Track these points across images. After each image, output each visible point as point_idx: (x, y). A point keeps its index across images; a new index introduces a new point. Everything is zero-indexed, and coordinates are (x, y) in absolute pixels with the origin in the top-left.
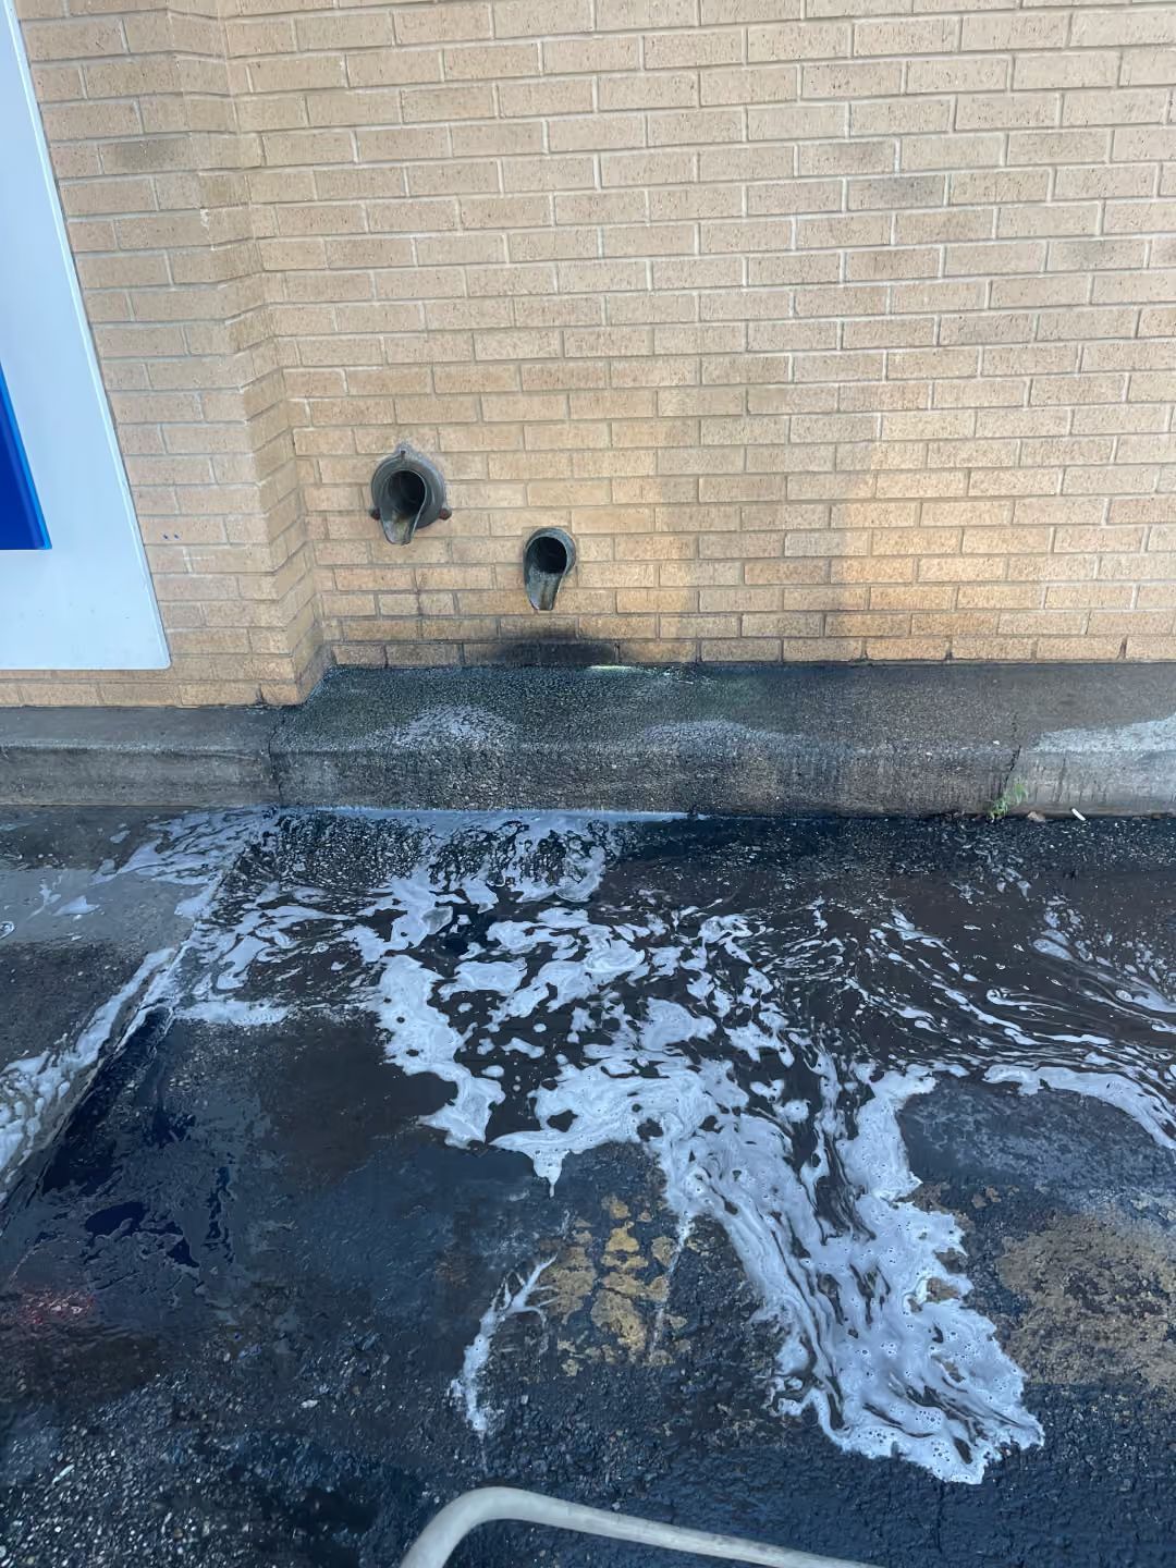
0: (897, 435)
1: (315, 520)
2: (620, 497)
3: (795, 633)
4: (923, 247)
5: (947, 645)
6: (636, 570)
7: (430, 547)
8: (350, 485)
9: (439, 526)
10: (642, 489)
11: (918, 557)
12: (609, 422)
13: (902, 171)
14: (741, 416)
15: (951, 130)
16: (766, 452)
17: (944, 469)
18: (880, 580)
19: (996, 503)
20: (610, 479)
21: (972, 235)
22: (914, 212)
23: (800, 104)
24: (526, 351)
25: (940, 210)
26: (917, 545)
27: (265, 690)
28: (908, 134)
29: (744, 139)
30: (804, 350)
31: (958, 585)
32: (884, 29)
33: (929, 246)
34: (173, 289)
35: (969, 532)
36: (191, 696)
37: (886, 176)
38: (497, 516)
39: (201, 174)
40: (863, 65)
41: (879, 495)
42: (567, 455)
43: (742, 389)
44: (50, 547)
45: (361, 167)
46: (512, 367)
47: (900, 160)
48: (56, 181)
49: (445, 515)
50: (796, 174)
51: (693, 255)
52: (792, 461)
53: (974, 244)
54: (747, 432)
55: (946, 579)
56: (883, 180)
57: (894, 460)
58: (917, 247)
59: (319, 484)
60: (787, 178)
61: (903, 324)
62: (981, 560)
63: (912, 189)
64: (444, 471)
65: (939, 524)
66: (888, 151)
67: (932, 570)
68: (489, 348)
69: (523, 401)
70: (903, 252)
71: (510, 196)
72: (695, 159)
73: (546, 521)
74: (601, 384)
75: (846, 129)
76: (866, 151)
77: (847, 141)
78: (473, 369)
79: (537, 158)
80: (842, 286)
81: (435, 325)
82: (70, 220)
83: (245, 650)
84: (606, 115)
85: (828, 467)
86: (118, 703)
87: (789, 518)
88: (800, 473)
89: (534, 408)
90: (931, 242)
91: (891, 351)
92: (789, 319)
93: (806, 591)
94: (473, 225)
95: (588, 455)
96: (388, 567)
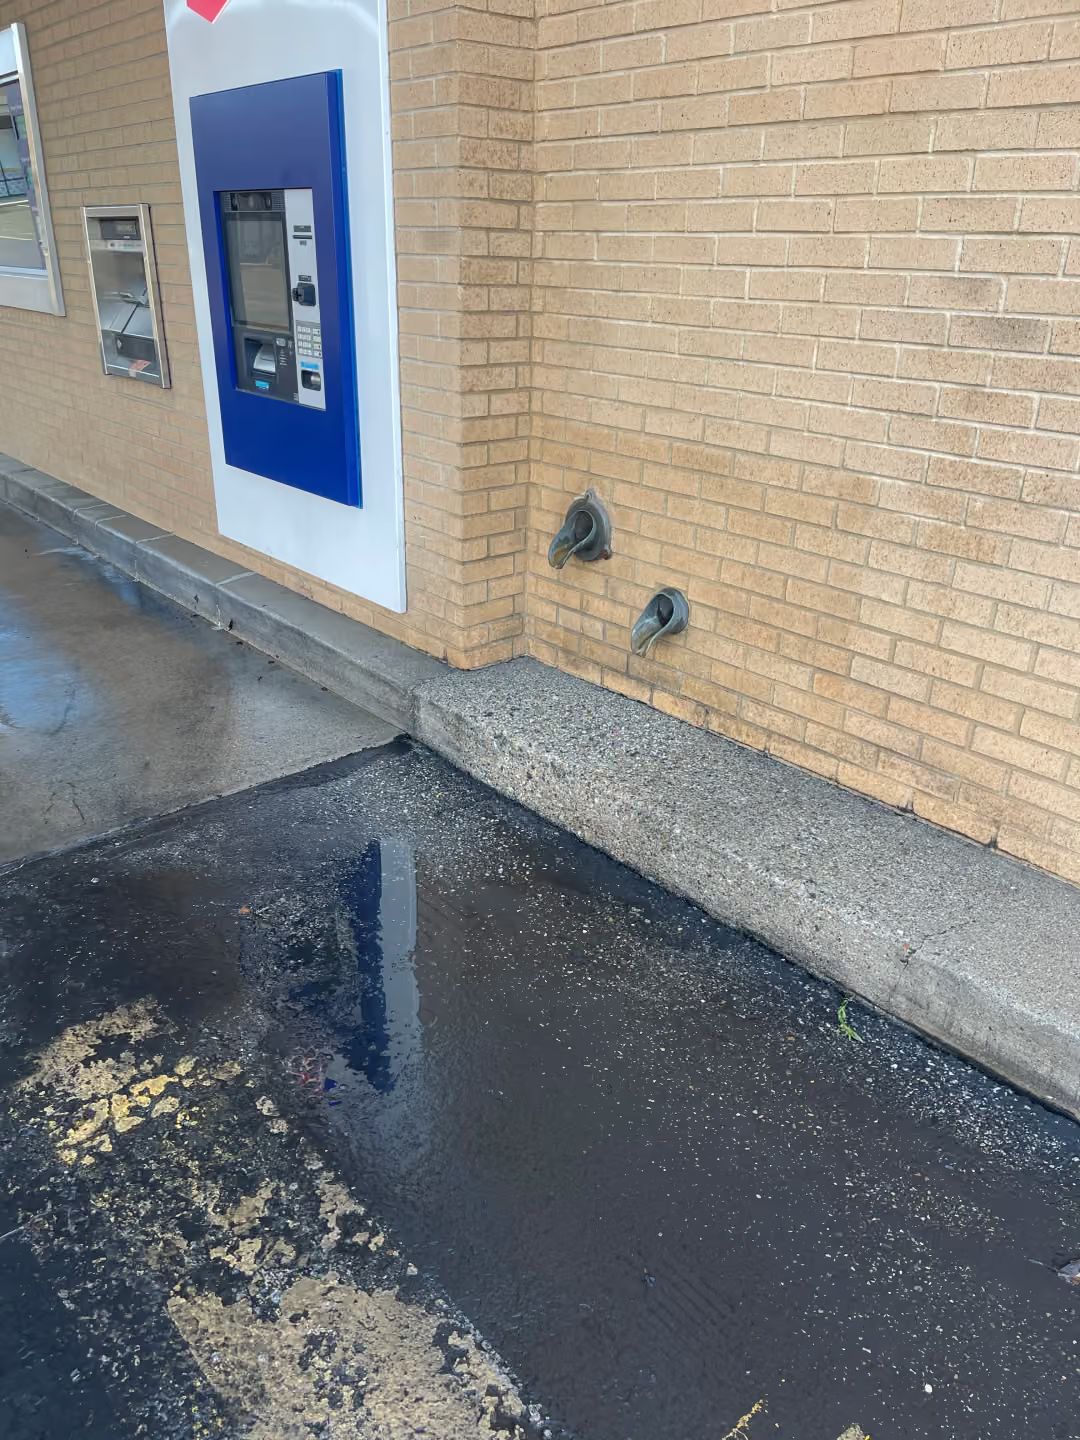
0: (966, 586)
1: (532, 535)
2: (726, 577)
3: (850, 757)
4: (1017, 393)
5: (994, 829)
6: (729, 648)
7: (592, 578)
8: (556, 514)
9: (602, 564)
10: (744, 574)
11: (975, 723)
12: (729, 507)
13: (1006, 311)
14: (829, 528)
15: (1060, 273)
16: (847, 568)
17: (1010, 636)
18: (933, 733)
19: (1062, 691)
20: (722, 559)
21: (1069, 389)
22: (1013, 355)
23: (919, 235)
24: (679, 430)
25: (1039, 357)
26: (974, 709)
27: (449, 651)
28: (1016, 274)
29: (865, 266)
30: (891, 478)
31: (1012, 768)
32: (1005, 164)
33: (1024, 394)
34: (439, 340)
35: (1029, 714)
36: (413, 639)
37: (989, 315)
38: (640, 566)
39: (463, 259)
40: (980, 200)
41: (943, 644)
42: (693, 528)
43: (833, 503)
44: (361, 507)
45: (598, 264)
46: (667, 442)
47: (1005, 301)
48: (396, 255)
49: (607, 557)
50: (906, 303)
51: (811, 368)
52: (868, 585)
53: (1070, 399)
54: (835, 545)
55: (1000, 757)
56: (986, 318)
57: (962, 614)
58: (1009, 392)
59: (539, 509)
60: (898, 306)
61: (988, 472)
62: (1040, 750)
63: (1013, 331)
64: (612, 519)
65: (998, 694)
66: (994, 290)
67: (986, 742)
68: (654, 424)
69: (671, 474)
70: (996, 395)
71: (684, 298)
72: (823, 280)
73: (673, 582)
74: (726, 473)
75: (957, 263)
76: (975, 289)
77: (956, 276)
78: (643, 438)
79: (707, 268)
80: (934, 420)
81: (623, 397)
82: (401, 284)
83: (441, 615)
84: (760, 234)
85: (898, 600)
86: (380, 629)
87: (859, 641)
88: (875, 599)
89: (676, 481)
90: (1025, 390)
91: (973, 496)
92: (882, 443)
93: (864, 719)
94: (658, 320)
95: (709, 533)
96: (568, 587)
